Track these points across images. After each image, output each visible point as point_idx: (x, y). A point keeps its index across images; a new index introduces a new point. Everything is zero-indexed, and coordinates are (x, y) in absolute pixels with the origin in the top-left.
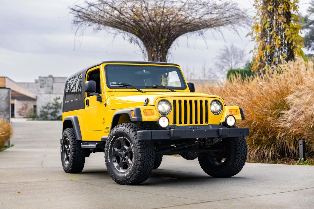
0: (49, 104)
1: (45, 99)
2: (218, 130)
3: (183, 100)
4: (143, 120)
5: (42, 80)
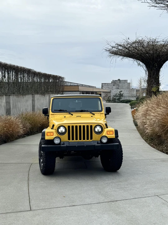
0: (117, 94)
1: (115, 92)
2: (94, 146)
3: (74, 125)
4: (46, 139)
5: (114, 82)
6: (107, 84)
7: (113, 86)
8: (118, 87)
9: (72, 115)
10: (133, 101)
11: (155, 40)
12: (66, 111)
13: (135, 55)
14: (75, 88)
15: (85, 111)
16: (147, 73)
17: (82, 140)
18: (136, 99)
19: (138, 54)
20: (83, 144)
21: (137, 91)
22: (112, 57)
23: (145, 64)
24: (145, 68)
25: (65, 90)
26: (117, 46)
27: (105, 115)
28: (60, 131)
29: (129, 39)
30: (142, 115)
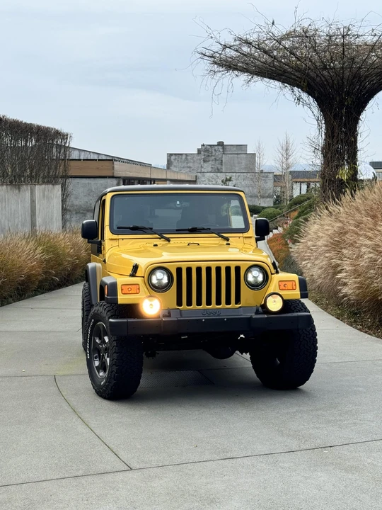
1: (209, 180)
2: (250, 319)
3: (194, 266)
4: (119, 302)
5: (206, 151)
6: (184, 157)
7: (205, 161)
8: (219, 166)
9: (168, 240)
10: (264, 208)
11: (349, 30)
12: (151, 229)
13: (291, 73)
14: (102, 167)
15: (204, 229)
16: (324, 126)
17: (214, 305)
18: (275, 203)
19: (298, 69)
20: (218, 315)
21: (277, 178)
22: (219, 74)
23: (316, 99)
24: (316, 110)
25: (71, 173)
26: (238, 43)
27: (257, 240)
28: (154, 281)
29: (273, 23)
30: (326, 246)
